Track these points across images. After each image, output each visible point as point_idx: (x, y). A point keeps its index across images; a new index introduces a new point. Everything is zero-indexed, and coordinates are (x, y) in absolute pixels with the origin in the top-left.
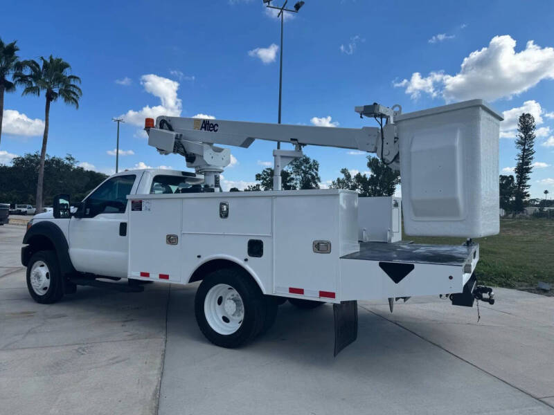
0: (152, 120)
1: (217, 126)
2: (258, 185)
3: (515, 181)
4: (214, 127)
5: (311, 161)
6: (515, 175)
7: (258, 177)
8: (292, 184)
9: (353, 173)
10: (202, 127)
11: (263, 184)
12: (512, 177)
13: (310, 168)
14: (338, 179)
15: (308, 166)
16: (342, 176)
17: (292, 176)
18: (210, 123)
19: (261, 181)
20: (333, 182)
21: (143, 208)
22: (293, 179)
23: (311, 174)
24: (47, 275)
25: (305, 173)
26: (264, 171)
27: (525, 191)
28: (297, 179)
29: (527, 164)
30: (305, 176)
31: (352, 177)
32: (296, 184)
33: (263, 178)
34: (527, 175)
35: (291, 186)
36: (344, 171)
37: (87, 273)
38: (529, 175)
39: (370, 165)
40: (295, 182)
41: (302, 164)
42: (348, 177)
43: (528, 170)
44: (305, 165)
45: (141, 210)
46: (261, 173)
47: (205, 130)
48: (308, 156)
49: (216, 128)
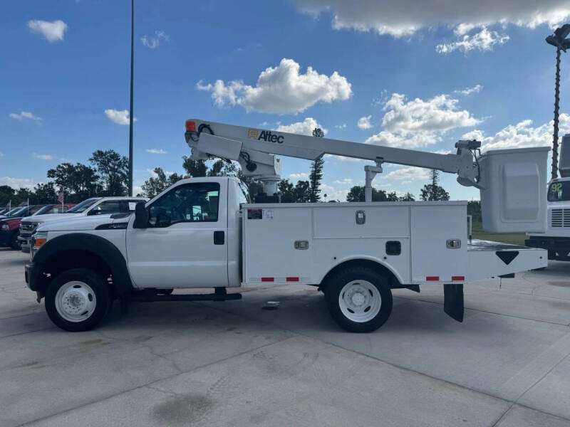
0: (194, 123)
1: (283, 138)
2: (51, 184)
3: (310, 186)
4: (278, 139)
5: (121, 158)
6: (310, 181)
7: (51, 173)
8: (97, 183)
9: (168, 174)
10: (260, 137)
11: (57, 182)
12: (307, 182)
13: (119, 165)
14: (151, 179)
15: (117, 162)
16: (156, 176)
17: (96, 174)
18: (272, 134)
19: (56, 179)
20: (146, 182)
21: (264, 216)
22: (97, 177)
23: (121, 173)
24: (90, 296)
25: (113, 170)
26: (59, 166)
27: (317, 194)
28: (103, 178)
29: (319, 171)
30: (114, 175)
31: (167, 178)
32: (102, 183)
33: (58, 176)
34: (319, 181)
35: (95, 185)
36: (158, 171)
37: (146, 289)
38: (320, 181)
39: (186, 166)
40: (100, 180)
41: (109, 161)
42: (163, 177)
43: (319, 177)
44: (113, 162)
45: (261, 218)
46: (55, 169)
47: (265, 140)
48: (116, 152)
49: (281, 140)
